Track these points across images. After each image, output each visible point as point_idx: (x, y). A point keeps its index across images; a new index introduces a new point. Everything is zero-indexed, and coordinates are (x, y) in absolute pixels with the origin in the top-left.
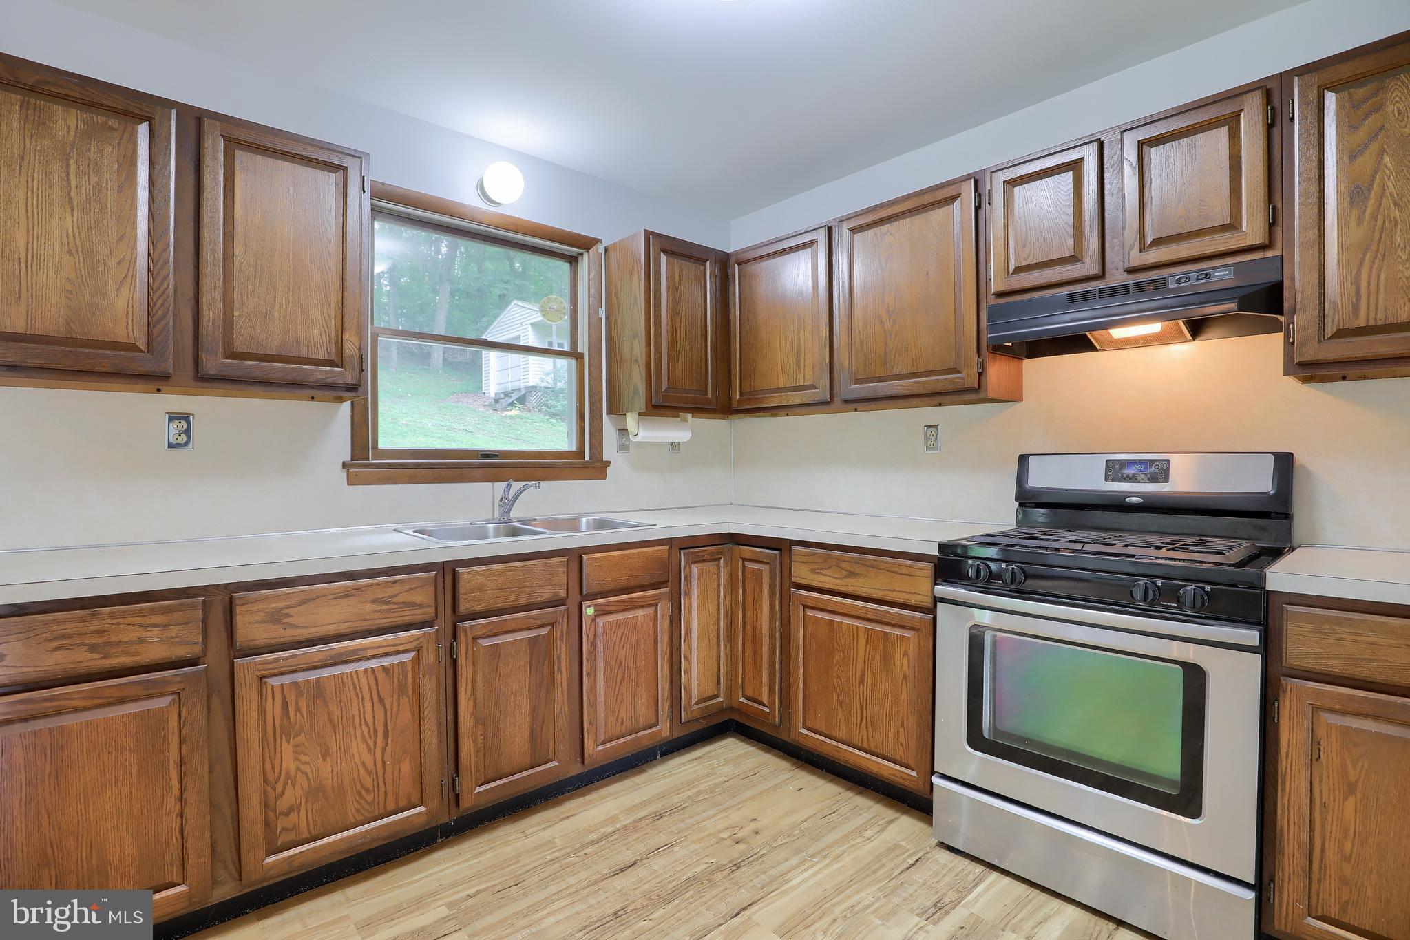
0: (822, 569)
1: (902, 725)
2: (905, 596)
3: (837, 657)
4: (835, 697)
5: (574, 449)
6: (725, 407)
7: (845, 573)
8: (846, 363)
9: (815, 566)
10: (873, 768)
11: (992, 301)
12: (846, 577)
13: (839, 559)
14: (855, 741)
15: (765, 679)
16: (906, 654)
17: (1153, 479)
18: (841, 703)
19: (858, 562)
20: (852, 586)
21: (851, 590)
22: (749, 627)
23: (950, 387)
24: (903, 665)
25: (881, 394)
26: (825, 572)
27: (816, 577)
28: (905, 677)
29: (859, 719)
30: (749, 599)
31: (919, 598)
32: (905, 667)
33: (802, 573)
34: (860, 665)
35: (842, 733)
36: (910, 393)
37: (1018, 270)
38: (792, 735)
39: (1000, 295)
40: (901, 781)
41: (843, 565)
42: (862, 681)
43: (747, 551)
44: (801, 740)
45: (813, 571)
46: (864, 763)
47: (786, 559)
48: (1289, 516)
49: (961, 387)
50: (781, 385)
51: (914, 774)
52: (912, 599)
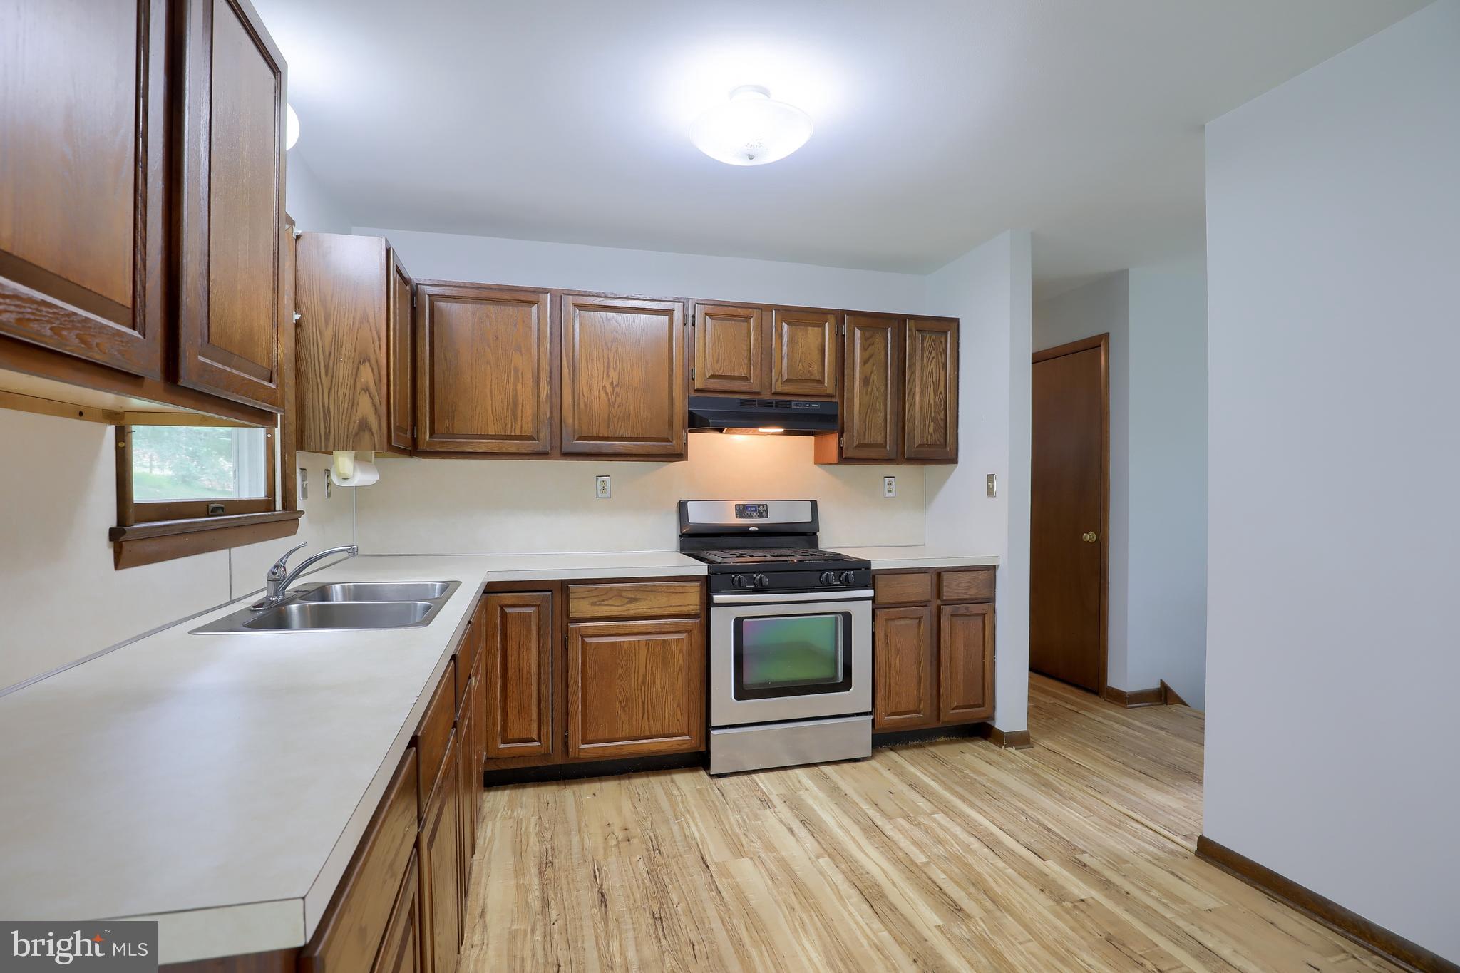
0: (603, 601)
1: (679, 706)
2: (679, 608)
3: (620, 671)
4: (618, 705)
5: (261, 494)
6: (413, 449)
7: (626, 600)
8: (570, 421)
9: (595, 600)
10: (654, 748)
11: (693, 394)
12: (627, 603)
13: (620, 590)
14: (638, 734)
15: (534, 716)
16: (681, 651)
17: (761, 516)
18: (623, 708)
19: (638, 589)
20: (634, 609)
21: (632, 613)
22: (512, 672)
23: (663, 451)
24: (679, 660)
25: (604, 450)
26: (606, 603)
27: (596, 608)
28: (680, 669)
29: (641, 715)
30: (512, 645)
31: (690, 608)
32: (681, 662)
33: (580, 607)
34: (642, 671)
35: (626, 731)
36: (627, 452)
37: (713, 377)
38: (571, 755)
39: (698, 391)
40: (678, 748)
41: (625, 594)
42: (643, 683)
43: (508, 598)
44: (582, 755)
45: (594, 604)
46: (645, 749)
47: (558, 598)
48: (815, 534)
49: (672, 452)
50: (492, 432)
51: (688, 738)
52: (686, 610)
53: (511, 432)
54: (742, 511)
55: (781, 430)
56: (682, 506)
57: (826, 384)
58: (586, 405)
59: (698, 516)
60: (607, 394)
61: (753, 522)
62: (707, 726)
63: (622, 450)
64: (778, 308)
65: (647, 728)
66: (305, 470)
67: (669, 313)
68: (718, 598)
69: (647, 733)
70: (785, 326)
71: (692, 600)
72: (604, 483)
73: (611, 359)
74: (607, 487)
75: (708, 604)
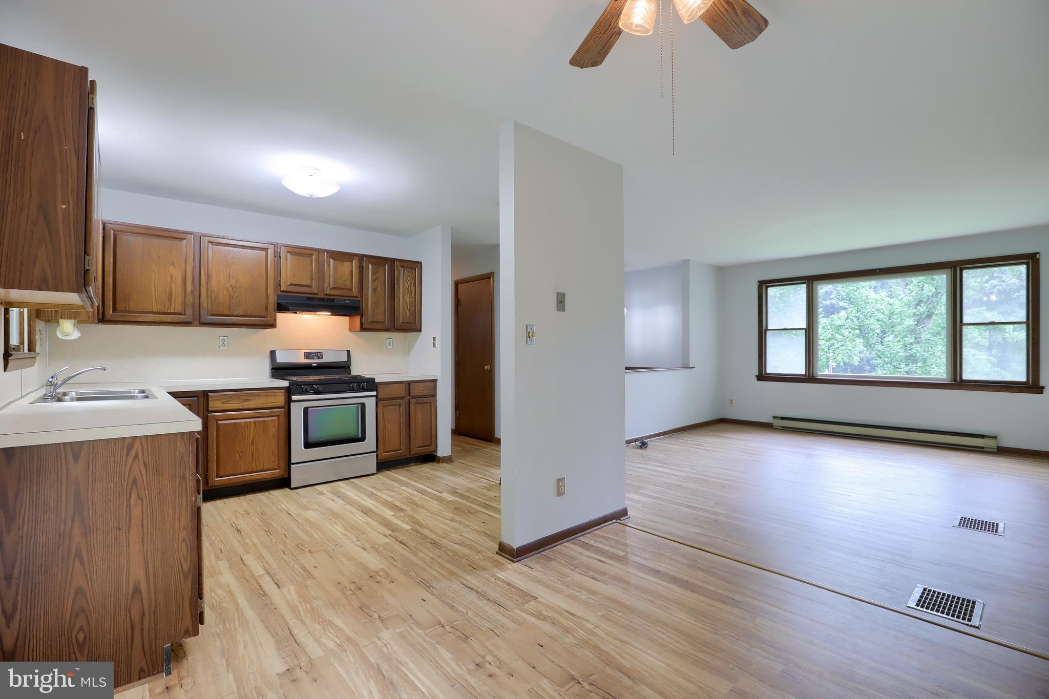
0: (229, 401)
1: (273, 454)
2: (271, 404)
3: (239, 438)
4: (237, 455)
6: (101, 319)
7: (242, 400)
8: (206, 305)
9: (225, 400)
10: (260, 477)
11: (280, 293)
12: (243, 402)
13: (239, 395)
14: (249, 470)
16: (274, 426)
17: (319, 358)
18: (241, 457)
19: (249, 395)
20: (246, 405)
21: (246, 407)
23: (262, 323)
24: (273, 430)
25: (227, 322)
27: (225, 405)
28: (274, 435)
29: (251, 460)
31: (279, 403)
32: (274, 432)
33: (215, 405)
34: (252, 437)
35: (243, 470)
36: (241, 323)
37: (291, 285)
38: (210, 484)
39: (283, 291)
40: (273, 476)
41: (241, 397)
42: (252, 443)
44: (216, 484)
45: (223, 403)
46: (253, 478)
47: (201, 401)
48: (349, 367)
49: (267, 323)
50: (155, 310)
51: (278, 471)
52: (277, 405)
53: (168, 310)
54: (308, 355)
55: (330, 313)
56: (273, 354)
57: (354, 291)
58: (215, 297)
59: (281, 358)
60: (228, 291)
61: (314, 362)
62: (289, 463)
63: (237, 322)
64: (328, 251)
65: (255, 467)
67: (266, 250)
68: (294, 398)
69: (255, 470)
70: (331, 260)
71: (280, 399)
72: (224, 340)
73: (231, 273)
74: (226, 342)
75: (289, 401)
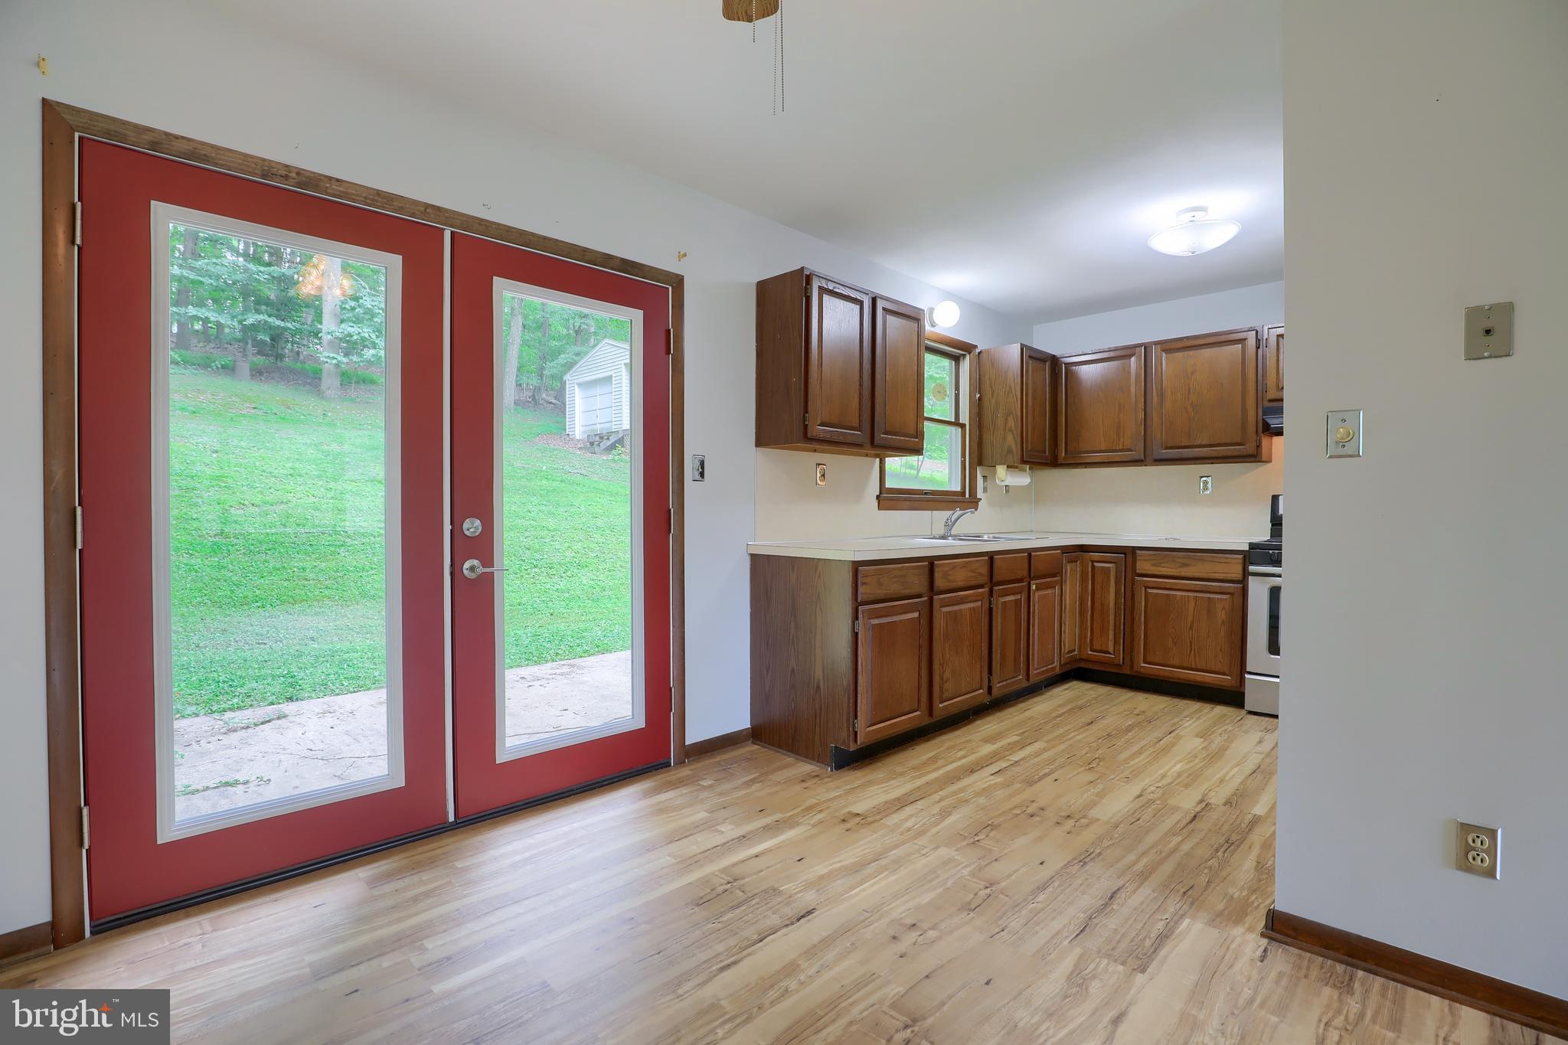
0: (1161, 563)
1: (1221, 650)
2: (1221, 575)
3: (1172, 616)
4: (1170, 640)
5: (959, 489)
6: (1054, 463)
7: (1178, 565)
8: (1159, 436)
9: (1154, 562)
10: (1199, 679)
11: (1267, 404)
12: (1180, 567)
13: (1176, 557)
14: (1185, 665)
15: (1111, 636)
16: (1224, 608)
18: (1175, 644)
19: (1188, 557)
20: (1184, 572)
21: (1183, 574)
22: (1097, 604)
23: (1238, 454)
24: (1222, 615)
25: (1185, 456)
26: (1163, 565)
27: (1156, 568)
28: (1223, 622)
29: (1189, 651)
30: (1098, 587)
31: (1234, 575)
32: (1224, 616)
33: (1143, 566)
34: (1190, 618)
35: (1176, 662)
36: (1206, 456)
38: (1135, 669)
39: (1270, 401)
40: (1220, 683)
41: (1178, 560)
42: (1191, 628)
43: (1096, 555)
44: (1142, 670)
45: (1153, 565)
46: (1192, 678)
47: (1129, 557)
49: (1245, 454)
51: (1229, 678)
52: (1229, 576)
53: (1116, 446)
56: (1275, 499)
58: (1171, 423)
60: (1187, 412)
62: (1242, 669)
63: (1200, 455)
65: (1193, 663)
66: (986, 477)
67: (1242, 341)
68: (1252, 568)
69: (1194, 666)
71: (1236, 571)
72: (1206, 483)
74: (1209, 485)
75: (1246, 574)
